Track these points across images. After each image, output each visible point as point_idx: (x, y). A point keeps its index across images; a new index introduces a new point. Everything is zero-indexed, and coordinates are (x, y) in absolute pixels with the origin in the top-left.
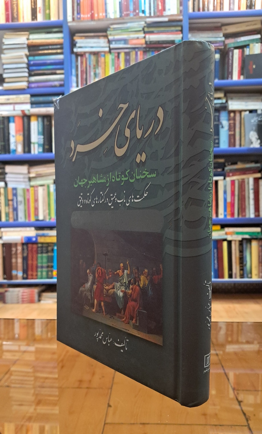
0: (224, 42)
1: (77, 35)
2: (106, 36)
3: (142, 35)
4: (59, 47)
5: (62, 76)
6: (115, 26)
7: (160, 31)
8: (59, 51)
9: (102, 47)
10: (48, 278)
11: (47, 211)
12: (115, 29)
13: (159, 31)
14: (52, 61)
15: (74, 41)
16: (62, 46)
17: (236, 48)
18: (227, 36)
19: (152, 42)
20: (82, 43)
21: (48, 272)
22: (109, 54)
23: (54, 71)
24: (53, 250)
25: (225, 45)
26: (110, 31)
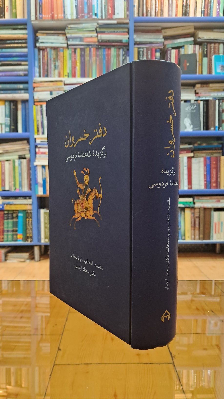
0: (164, 43)
1: (39, 32)
2: (64, 34)
3: (95, 34)
6: (72, 26)
8: (23, 45)
9: (61, 43)
10: (13, 240)
11: (13, 183)
12: (72, 28)
13: (109, 31)
14: (18, 54)
16: (26, 41)
17: (173, 48)
18: (166, 38)
19: (103, 41)
21: (13, 235)
22: (67, 49)
23: (19, 63)
24: (17, 216)
25: (165, 46)
26: (68, 30)
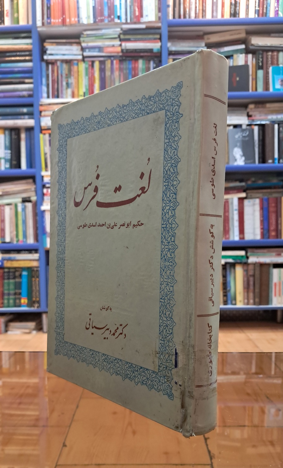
1: (47, 41)
3: (117, 42)
4: (27, 53)
5: (31, 86)
6: (89, 32)
7: (137, 39)
8: (27, 58)
9: (75, 55)
10: (15, 306)
11: (14, 233)
14: (20, 69)
15: (45, 47)
16: (30, 53)
18: (209, 46)
19: (129, 51)
20: (53, 50)
21: (15, 300)
22: (82, 63)
23: (22, 80)
24: (20, 276)
26: (83, 37)
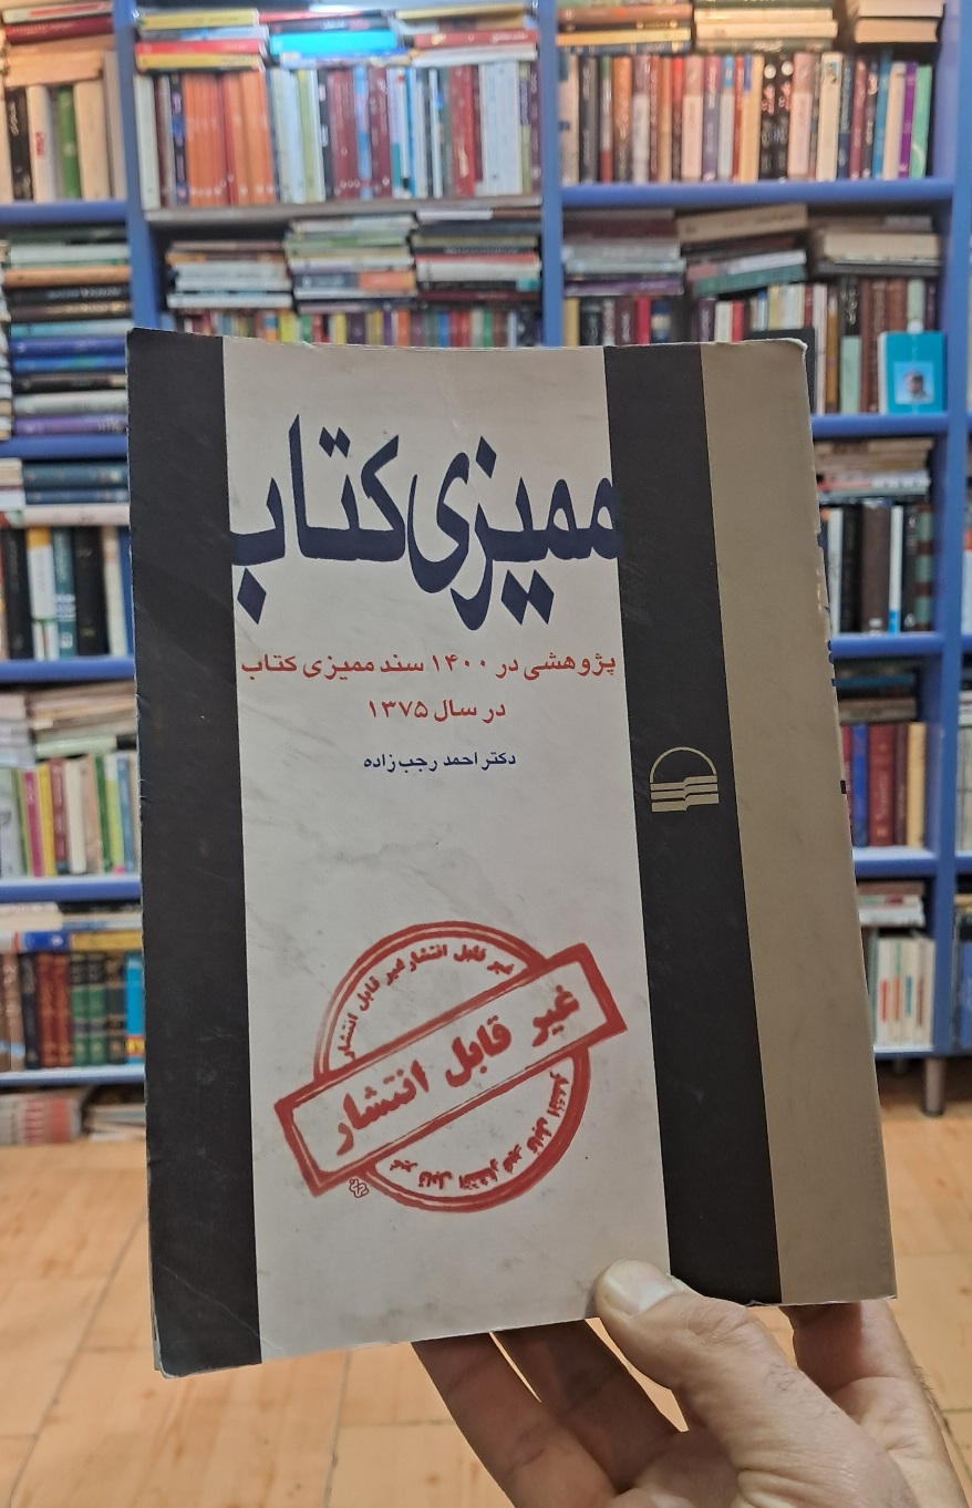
0: (684, 276)
1: (177, 245)
3: (403, 259)
4: (115, 292)
6: (310, 227)
7: (465, 249)
8: (116, 307)
9: (270, 292)
10: (109, 1060)
11: (99, 843)
12: (309, 236)
13: (462, 249)
14: (93, 343)
15: (170, 267)
16: (125, 290)
17: (724, 297)
18: (691, 251)
19: (439, 286)
20: (197, 276)
21: (107, 1042)
22: (292, 317)
23: (100, 378)
24: (122, 972)
25: (687, 286)
26: (294, 241)
